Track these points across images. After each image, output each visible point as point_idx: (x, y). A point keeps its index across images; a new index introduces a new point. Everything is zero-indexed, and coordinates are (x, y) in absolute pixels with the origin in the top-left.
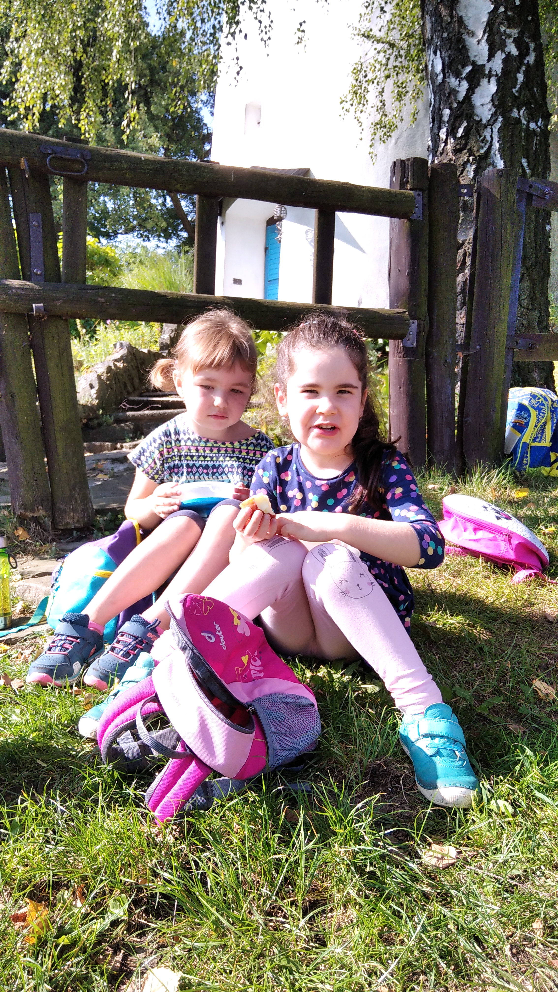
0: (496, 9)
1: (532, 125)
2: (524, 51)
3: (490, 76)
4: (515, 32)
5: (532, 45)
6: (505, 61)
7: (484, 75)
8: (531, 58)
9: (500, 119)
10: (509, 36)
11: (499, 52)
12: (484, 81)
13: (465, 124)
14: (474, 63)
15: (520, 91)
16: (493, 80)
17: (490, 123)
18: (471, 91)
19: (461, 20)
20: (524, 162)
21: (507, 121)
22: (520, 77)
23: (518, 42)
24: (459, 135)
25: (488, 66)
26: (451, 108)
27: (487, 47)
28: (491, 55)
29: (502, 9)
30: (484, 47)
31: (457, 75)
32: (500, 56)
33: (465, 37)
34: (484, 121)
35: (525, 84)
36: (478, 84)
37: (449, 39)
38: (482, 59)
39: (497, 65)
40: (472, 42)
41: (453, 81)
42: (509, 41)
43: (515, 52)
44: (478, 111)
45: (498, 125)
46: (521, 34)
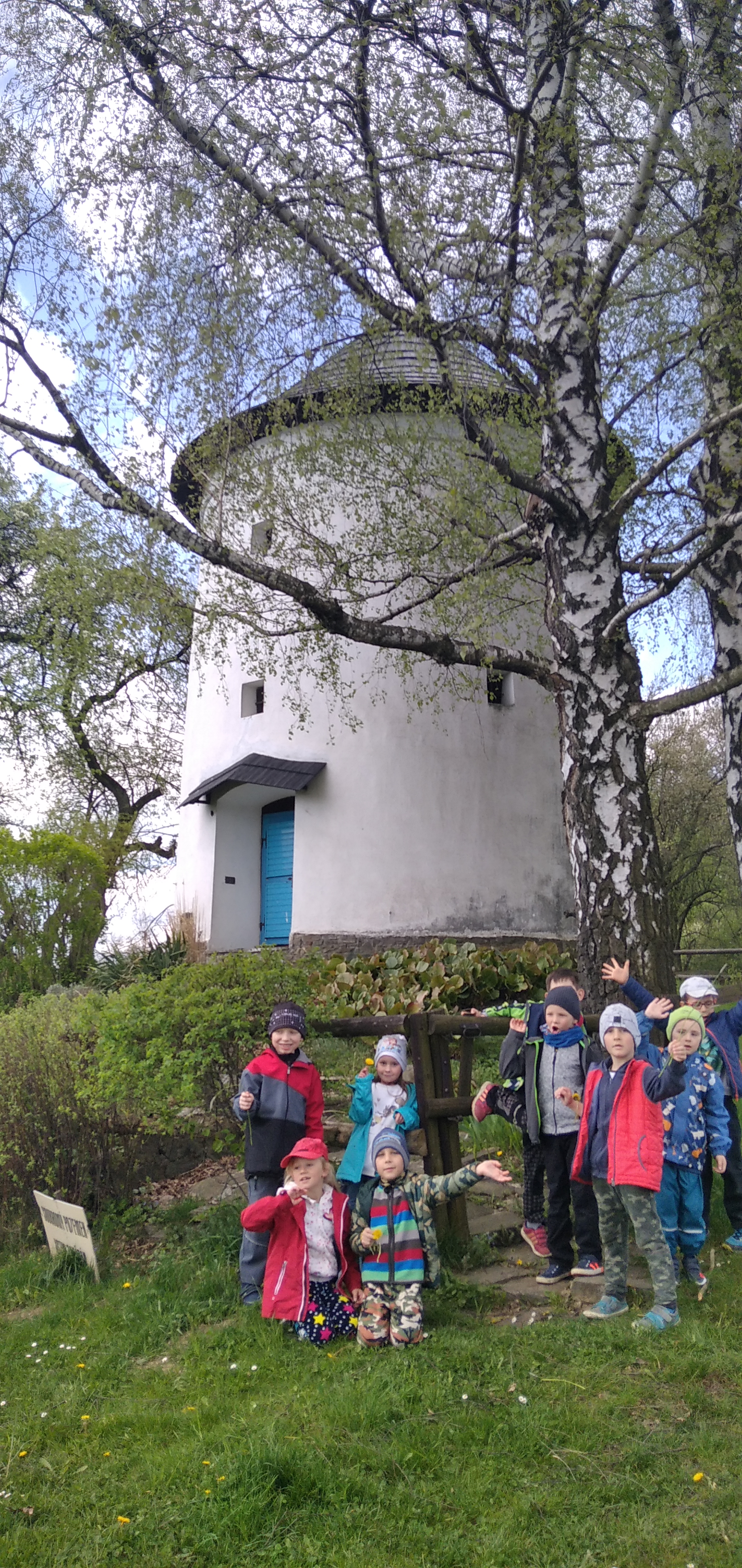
0: (624, 812)
1: (657, 896)
2: (645, 843)
3: (624, 861)
4: (638, 829)
5: (651, 837)
6: (634, 850)
7: (619, 860)
8: (651, 846)
9: (635, 894)
10: (635, 832)
11: (629, 844)
12: (620, 865)
13: (609, 897)
14: (611, 851)
15: (646, 871)
16: (627, 864)
17: (628, 897)
18: (611, 871)
19: (598, 819)
20: (654, 924)
21: (640, 893)
22: (645, 861)
23: (641, 836)
24: (605, 904)
25: (622, 853)
26: (596, 882)
27: (620, 840)
28: (623, 846)
29: (628, 813)
30: (619, 841)
31: (600, 858)
32: (629, 847)
33: (603, 831)
34: (623, 895)
35: (649, 865)
36: (616, 867)
37: (590, 831)
38: (617, 849)
39: (628, 853)
40: (607, 835)
41: (596, 863)
42: (635, 835)
43: (640, 843)
44: (617, 887)
45: (633, 899)
46: (643, 830)
